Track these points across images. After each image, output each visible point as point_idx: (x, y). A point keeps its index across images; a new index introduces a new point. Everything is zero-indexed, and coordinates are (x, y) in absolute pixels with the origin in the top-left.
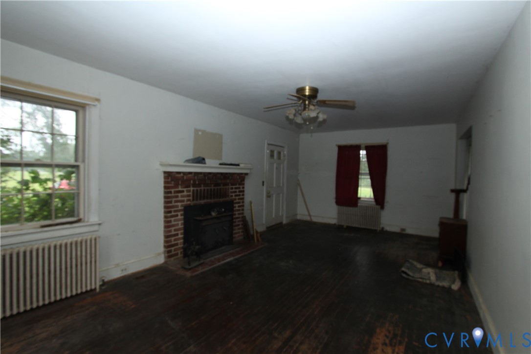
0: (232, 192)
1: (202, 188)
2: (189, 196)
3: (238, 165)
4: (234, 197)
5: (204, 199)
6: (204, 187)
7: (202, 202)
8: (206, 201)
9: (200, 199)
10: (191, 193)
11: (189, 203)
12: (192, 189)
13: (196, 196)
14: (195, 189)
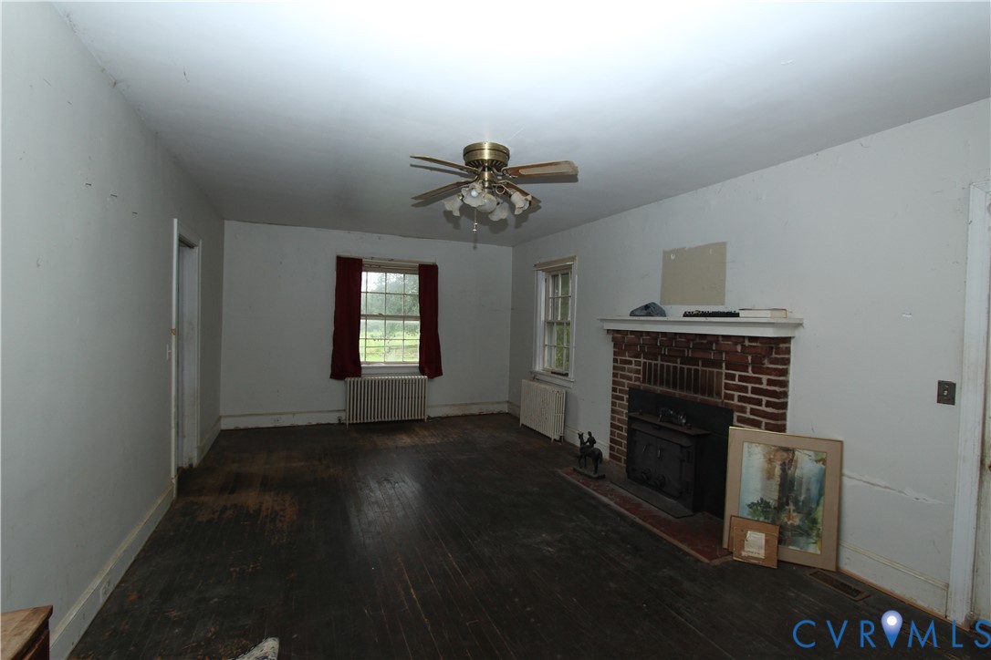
0: (727, 387)
1: (659, 362)
2: (638, 372)
3: (737, 315)
4: (736, 402)
5: (661, 384)
6: (661, 360)
7: (659, 389)
8: (664, 389)
9: (655, 383)
10: (641, 368)
11: (637, 383)
12: (642, 360)
13: (649, 375)
14: (648, 361)
